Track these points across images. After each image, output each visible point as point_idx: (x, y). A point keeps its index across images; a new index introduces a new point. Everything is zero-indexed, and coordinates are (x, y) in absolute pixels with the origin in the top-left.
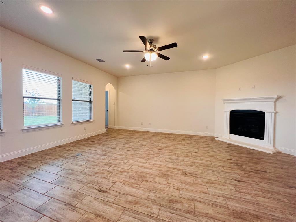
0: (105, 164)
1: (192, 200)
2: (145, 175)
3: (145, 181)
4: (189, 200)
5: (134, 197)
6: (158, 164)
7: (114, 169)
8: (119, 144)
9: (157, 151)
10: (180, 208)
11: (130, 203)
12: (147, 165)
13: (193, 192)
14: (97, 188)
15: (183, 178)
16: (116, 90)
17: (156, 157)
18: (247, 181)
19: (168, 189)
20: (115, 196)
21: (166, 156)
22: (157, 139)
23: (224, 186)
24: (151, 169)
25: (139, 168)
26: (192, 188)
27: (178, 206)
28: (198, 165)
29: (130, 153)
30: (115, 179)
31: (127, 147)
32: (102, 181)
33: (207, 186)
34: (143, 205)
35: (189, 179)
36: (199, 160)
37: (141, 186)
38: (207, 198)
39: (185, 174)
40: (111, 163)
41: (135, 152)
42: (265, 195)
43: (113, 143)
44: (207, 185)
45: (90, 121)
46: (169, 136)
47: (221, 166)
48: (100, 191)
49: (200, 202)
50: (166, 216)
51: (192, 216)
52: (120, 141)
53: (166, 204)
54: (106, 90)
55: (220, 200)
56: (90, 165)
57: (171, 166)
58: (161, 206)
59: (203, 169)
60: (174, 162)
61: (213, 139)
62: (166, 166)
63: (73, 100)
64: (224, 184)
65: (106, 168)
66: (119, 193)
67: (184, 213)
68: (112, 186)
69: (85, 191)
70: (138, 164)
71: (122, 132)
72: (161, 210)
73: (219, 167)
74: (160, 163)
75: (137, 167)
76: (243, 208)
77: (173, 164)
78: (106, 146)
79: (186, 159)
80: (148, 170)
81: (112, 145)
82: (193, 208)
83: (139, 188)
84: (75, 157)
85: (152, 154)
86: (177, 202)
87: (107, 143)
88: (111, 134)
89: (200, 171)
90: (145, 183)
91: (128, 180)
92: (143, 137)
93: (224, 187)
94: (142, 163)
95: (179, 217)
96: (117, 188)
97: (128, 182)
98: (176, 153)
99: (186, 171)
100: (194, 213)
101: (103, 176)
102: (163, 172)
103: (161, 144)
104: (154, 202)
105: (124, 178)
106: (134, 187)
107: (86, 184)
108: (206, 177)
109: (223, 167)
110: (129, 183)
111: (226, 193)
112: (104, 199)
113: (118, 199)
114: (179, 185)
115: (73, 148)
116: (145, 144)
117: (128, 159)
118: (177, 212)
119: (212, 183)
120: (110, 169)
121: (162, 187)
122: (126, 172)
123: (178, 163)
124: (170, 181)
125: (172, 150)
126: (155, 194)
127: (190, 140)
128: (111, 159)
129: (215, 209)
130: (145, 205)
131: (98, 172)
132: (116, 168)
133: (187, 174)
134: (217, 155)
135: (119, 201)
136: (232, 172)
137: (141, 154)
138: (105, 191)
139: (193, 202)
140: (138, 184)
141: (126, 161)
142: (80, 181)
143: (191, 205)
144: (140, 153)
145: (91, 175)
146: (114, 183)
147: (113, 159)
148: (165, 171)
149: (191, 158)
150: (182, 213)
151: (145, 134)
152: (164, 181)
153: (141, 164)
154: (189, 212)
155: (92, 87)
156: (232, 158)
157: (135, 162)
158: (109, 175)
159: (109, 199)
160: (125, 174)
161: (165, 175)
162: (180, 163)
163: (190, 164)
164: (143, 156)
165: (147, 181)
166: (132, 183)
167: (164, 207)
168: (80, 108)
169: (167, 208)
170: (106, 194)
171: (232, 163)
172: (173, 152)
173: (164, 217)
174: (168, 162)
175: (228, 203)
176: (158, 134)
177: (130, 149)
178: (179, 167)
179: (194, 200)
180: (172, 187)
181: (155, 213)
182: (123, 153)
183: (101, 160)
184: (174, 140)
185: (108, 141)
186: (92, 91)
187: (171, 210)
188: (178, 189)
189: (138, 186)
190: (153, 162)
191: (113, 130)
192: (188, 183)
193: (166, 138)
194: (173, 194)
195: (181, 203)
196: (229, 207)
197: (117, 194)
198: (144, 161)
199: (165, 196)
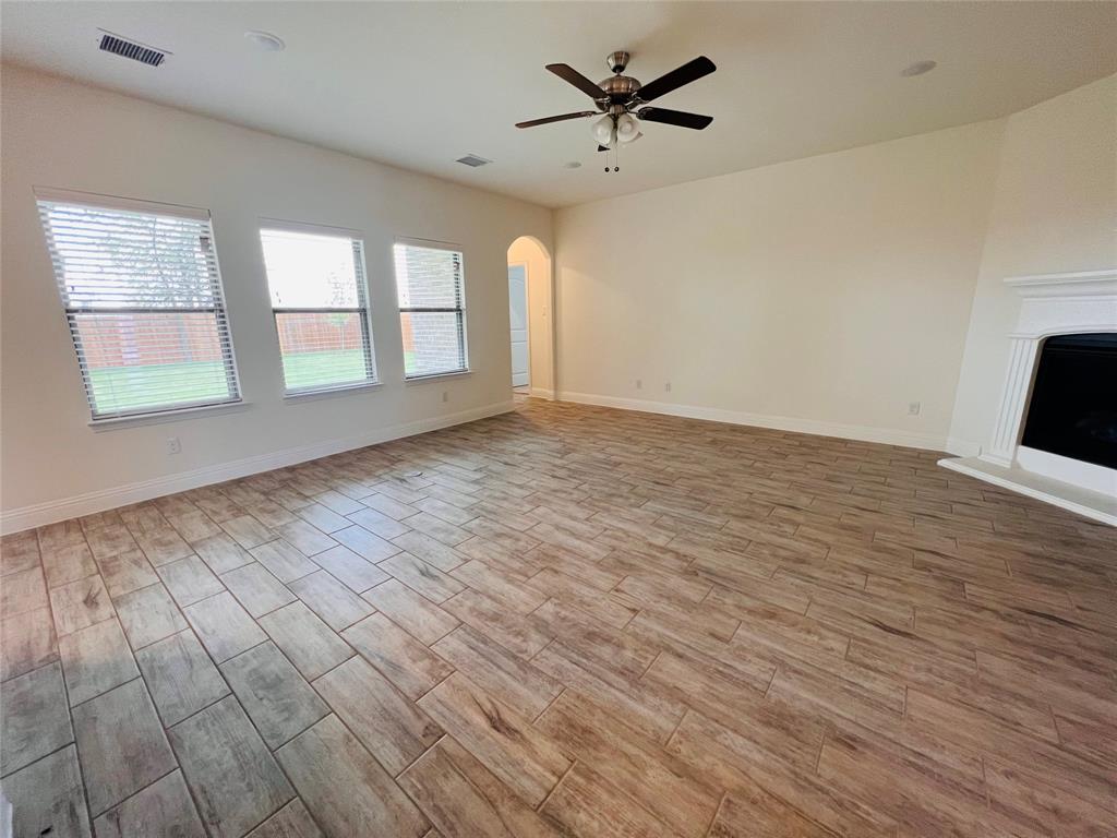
0: (465, 509)
1: (657, 647)
2: (560, 554)
3: (552, 569)
4: (649, 644)
5: (498, 605)
6: (622, 530)
7: (485, 524)
9: (645, 487)
10: (607, 657)
11: (481, 614)
12: (584, 528)
14: (422, 567)
15: (676, 582)
17: (630, 505)
19: (604, 603)
20: (454, 592)
21: (667, 509)
22: (676, 445)
23: (809, 632)
24: (589, 540)
25: (556, 533)
26: (684, 617)
27: (606, 652)
28: (764, 551)
29: (553, 484)
30: (473, 550)
32: (440, 552)
33: (741, 621)
34: (509, 628)
36: (783, 536)
37: (533, 581)
38: (711, 653)
39: (693, 572)
40: (483, 509)
41: (571, 484)
42: (963, 694)
43: (518, 449)
44: (746, 617)
45: (461, 375)
47: (861, 569)
48: (425, 573)
49: (680, 656)
50: (553, 664)
51: (626, 683)
52: (542, 444)
53: (573, 638)
55: (754, 668)
57: (661, 540)
58: (557, 639)
59: (774, 568)
60: (684, 530)
62: (643, 539)
64: (815, 628)
65: (464, 519)
66: (467, 587)
67: (608, 672)
68: (458, 568)
69: (391, 566)
70: (557, 518)
72: (548, 649)
73: (847, 573)
74: (628, 527)
75: (553, 529)
77: (674, 535)
78: (496, 456)
79: (735, 525)
80: (577, 542)
81: (515, 453)
82: (645, 666)
83: (522, 584)
84: (402, 480)
86: (608, 640)
87: (503, 447)
89: (756, 573)
90: (548, 575)
92: (629, 434)
93: (806, 637)
94: (574, 519)
95: (587, 676)
96: (467, 575)
97: (503, 564)
98: (714, 500)
99: (704, 564)
100: (639, 678)
101: (446, 540)
102: (621, 554)
103: (678, 465)
105: (497, 552)
106: (510, 581)
107: (399, 551)
108: (761, 596)
110: (503, 568)
111: (798, 654)
112: (425, 594)
113: (456, 600)
114: (645, 599)
115: (406, 456)
116: (620, 459)
117: (538, 502)
119: (772, 616)
120: (475, 523)
121: (590, 594)
122: (511, 537)
123: (692, 536)
124: (627, 583)
125: (703, 490)
126: (558, 609)
127: (807, 458)
128: (489, 496)
130: (514, 629)
131: (439, 528)
132: (489, 524)
133: (697, 575)
135: (458, 604)
137: (585, 492)
138: (436, 576)
139: (657, 652)
140: (526, 576)
141: (527, 508)
142: (389, 543)
143: (646, 658)
144: (585, 486)
145: (419, 533)
146: (466, 560)
147: (494, 498)
148: (630, 554)
149: (760, 525)
150: (602, 669)
152: (605, 581)
153: (568, 523)
155: (460, 260)
156: (947, 546)
157: (554, 514)
158: (463, 538)
159: (437, 596)
160: (507, 542)
161: (620, 566)
162: (702, 536)
163: (739, 546)
164: (588, 500)
165: (556, 572)
166: (511, 569)
170: (435, 584)
172: (702, 497)
174: (660, 527)
175: (776, 682)
176: (693, 427)
177: (561, 473)
178: (685, 549)
179: (663, 648)
180: (619, 601)
182: (533, 483)
183: (460, 497)
184: (739, 455)
185: (505, 438)
186: (461, 273)
189: (525, 579)
190: (608, 521)
192: (682, 601)
193: (714, 442)
194: (610, 619)
195: (619, 646)
196: (770, 692)
199: (583, 618)
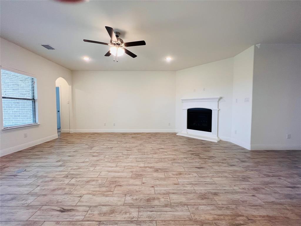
0: (64, 177)
1: (167, 194)
2: (117, 179)
3: (119, 185)
4: (164, 194)
5: (109, 207)
6: (129, 166)
7: (78, 180)
8: (79, 151)
9: (125, 152)
10: (158, 204)
11: (105, 214)
12: (118, 169)
13: (166, 186)
14: (59, 209)
15: (155, 175)
16: (70, 86)
17: (125, 158)
18: (205, 167)
19: (143, 188)
20: (85, 212)
21: (136, 156)
22: (124, 140)
23: (189, 174)
24: (123, 172)
25: (110, 173)
26: (165, 183)
27: (156, 202)
28: (166, 160)
29: (95, 158)
30: (81, 191)
31: (90, 153)
32: (64, 198)
33: (177, 178)
34: (121, 212)
35: (161, 175)
36: (166, 155)
37: (115, 192)
38: (179, 189)
39: (157, 170)
40: (72, 174)
41: (102, 157)
42: (218, 175)
43: (71, 150)
44: (177, 176)
45: (35, 125)
46: (135, 136)
47: (185, 158)
48: (63, 211)
49: (173, 193)
50: (146, 216)
51: (169, 208)
52: (79, 147)
53: (144, 204)
54: (57, 85)
55: (189, 188)
56: (41, 182)
57: (142, 165)
58: (140, 207)
59: (171, 163)
60: (145, 160)
61: (174, 134)
62: (137, 166)
63: (3, 98)
64: (190, 173)
65: (67, 181)
66: (90, 207)
67: (162, 208)
68: (79, 201)
69: (39, 217)
70: (107, 169)
71: (81, 135)
72: (140, 212)
73: (184, 159)
74: (130, 164)
75: (107, 173)
76: (205, 190)
77: (144, 163)
78: (63, 154)
79: (155, 156)
80: (119, 174)
81: (70, 152)
82: (169, 201)
83: (112, 195)
84: (14, 176)
85: (121, 156)
86: (154, 199)
87: (62, 151)
88: (66, 140)
89: (169, 165)
90: (119, 188)
91: (98, 189)
92: (108, 139)
93: (190, 176)
94: (112, 167)
95: (159, 213)
96: (86, 202)
97: (99, 191)
98: (145, 151)
99: (157, 167)
100: (171, 205)
101: (64, 193)
102: (135, 172)
103: (129, 144)
104: (131, 206)
105: (92, 188)
106: (107, 196)
107: (39, 207)
108: (174, 170)
109: (186, 158)
110: (100, 193)
111: (192, 180)
112: (71, 220)
113: (90, 214)
114: (153, 182)
115: (8, 165)
116: (111, 146)
117: (94, 166)
118: (156, 209)
119: (180, 174)
120: (73, 181)
121: (137, 188)
122: (94, 181)
123: (148, 161)
124: (144, 180)
125: (140, 149)
126: (132, 197)
127: (155, 137)
128: (71, 169)
129: (186, 197)
130: (123, 212)
131: (55, 189)
132: (80, 179)
133: (158, 171)
134: (180, 149)
135: (91, 215)
136: (194, 161)
137: (109, 158)
138: (71, 209)
139: (168, 195)
140: (111, 191)
141: (92, 169)
142: (29, 207)
143: (167, 198)
144: (107, 157)
145: (45, 195)
146: (80, 196)
147: (74, 169)
148: (137, 172)
149: (160, 154)
150: (160, 208)
151: (109, 135)
152: (138, 182)
153: (110, 169)
154: (166, 206)
155: (35, 80)
156: (191, 149)
157: (104, 168)
158: (72, 189)
159: (78, 218)
160: (94, 183)
161: (138, 176)
162: (150, 161)
163: (160, 160)
164: (112, 160)
165: (121, 186)
166: (103, 191)
167: (142, 208)
168: (16, 109)
169: (146, 208)
170: (73, 213)
171: (192, 154)
172: (142, 151)
173: (144, 217)
174: (139, 162)
175: (195, 188)
176: (124, 134)
177: (95, 154)
178: (150, 165)
179: (168, 193)
180: (147, 186)
181: (134, 216)
182: (87, 160)
183: (57, 173)
184: (141, 139)
185: (63, 148)
186: (36, 86)
187: (150, 208)
188: (153, 187)
189: (112, 193)
190: (123, 164)
191: (68, 134)
192: (161, 179)
193: (133, 137)
194: (149, 192)
195: (158, 199)
196: (196, 191)
197: (88, 209)
198: (113, 165)
199: (141, 196)
